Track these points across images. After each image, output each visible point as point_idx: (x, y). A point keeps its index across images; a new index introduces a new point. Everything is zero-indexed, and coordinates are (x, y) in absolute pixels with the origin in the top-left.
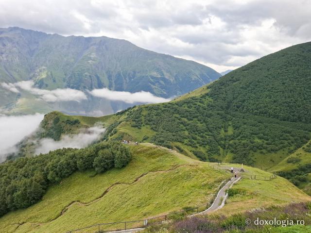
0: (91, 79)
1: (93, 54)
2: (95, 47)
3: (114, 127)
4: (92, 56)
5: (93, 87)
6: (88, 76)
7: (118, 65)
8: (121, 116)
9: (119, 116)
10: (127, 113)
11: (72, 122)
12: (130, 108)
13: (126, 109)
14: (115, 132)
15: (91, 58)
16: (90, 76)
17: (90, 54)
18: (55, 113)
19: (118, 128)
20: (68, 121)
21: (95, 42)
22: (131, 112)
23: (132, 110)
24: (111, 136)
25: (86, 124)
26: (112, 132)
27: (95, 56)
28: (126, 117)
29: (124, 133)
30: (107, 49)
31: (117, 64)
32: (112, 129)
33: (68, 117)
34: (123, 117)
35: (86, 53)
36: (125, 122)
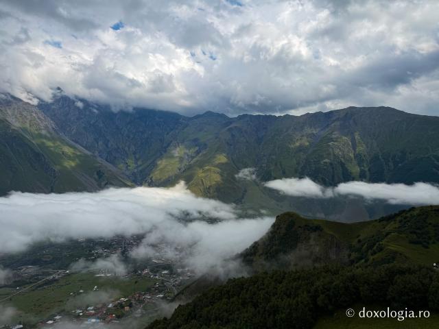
0: (333, 168)
1: (335, 133)
2: (338, 123)
3: (378, 241)
4: (333, 136)
6: (328, 164)
8: (388, 224)
9: (385, 222)
10: (399, 218)
11: (311, 228)
12: (404, 211)
13: (397, 212)
14: (381, 249)
15: (332, 139)
16: (331, 164)
17: (331, 134)
18: (288, 214)
19: (383, 242)
20: (306, 226)
21: (337, 117)
22: (406, 218)
23: (408, 215)
24: (372, 255)
25: (331, 233)
26: (375, 248)
27: (337, 135)
28: (397, 225)
29: (396, 253)
30: (356, 123)
32: (375, 244)
34: (392, 226)
36: (396, 234)
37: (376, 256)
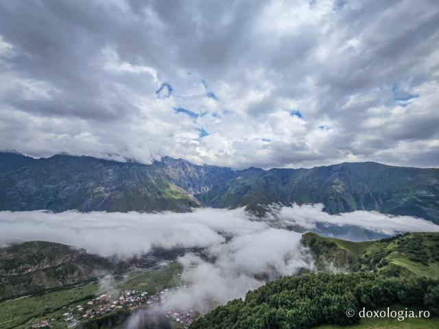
1: (336, 179)
3: (382, 257)
4: (335, 181)
5: (340, 210)
7: (366, 187)
8: (388, 245)
9: (385, 243)
10: (397, 241)
12: (400, 235)
13: (394, 236)
14: (386, 264)
15: (334, 183)
16: (335, 200)
17: (333, 180)
19: (387, 258)
20: (324, 242)
22: (402, 241)
23: (405, 238)
24: (379, 267)
25: (343, 248)
26: (381, 262)
27: (338, 181)
28: (397, 246)
30: (350, 173)
31: (364, 187)
32: (380, 259)
33: (324, 238)
34: (392, 246)
35: (328, 180)
36: (397, 252)
37: (382, 269)
